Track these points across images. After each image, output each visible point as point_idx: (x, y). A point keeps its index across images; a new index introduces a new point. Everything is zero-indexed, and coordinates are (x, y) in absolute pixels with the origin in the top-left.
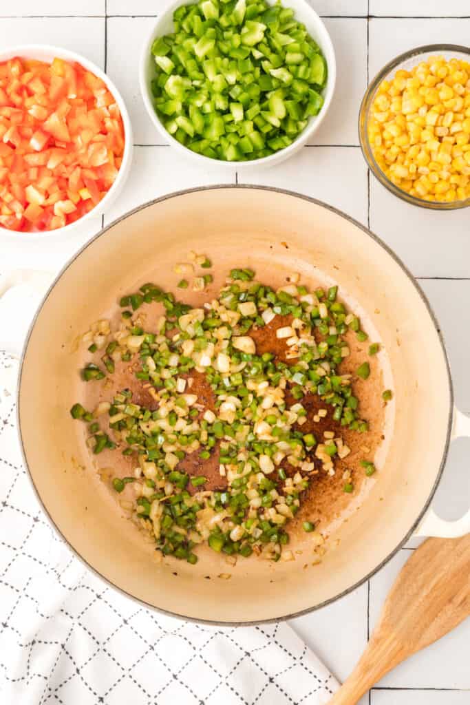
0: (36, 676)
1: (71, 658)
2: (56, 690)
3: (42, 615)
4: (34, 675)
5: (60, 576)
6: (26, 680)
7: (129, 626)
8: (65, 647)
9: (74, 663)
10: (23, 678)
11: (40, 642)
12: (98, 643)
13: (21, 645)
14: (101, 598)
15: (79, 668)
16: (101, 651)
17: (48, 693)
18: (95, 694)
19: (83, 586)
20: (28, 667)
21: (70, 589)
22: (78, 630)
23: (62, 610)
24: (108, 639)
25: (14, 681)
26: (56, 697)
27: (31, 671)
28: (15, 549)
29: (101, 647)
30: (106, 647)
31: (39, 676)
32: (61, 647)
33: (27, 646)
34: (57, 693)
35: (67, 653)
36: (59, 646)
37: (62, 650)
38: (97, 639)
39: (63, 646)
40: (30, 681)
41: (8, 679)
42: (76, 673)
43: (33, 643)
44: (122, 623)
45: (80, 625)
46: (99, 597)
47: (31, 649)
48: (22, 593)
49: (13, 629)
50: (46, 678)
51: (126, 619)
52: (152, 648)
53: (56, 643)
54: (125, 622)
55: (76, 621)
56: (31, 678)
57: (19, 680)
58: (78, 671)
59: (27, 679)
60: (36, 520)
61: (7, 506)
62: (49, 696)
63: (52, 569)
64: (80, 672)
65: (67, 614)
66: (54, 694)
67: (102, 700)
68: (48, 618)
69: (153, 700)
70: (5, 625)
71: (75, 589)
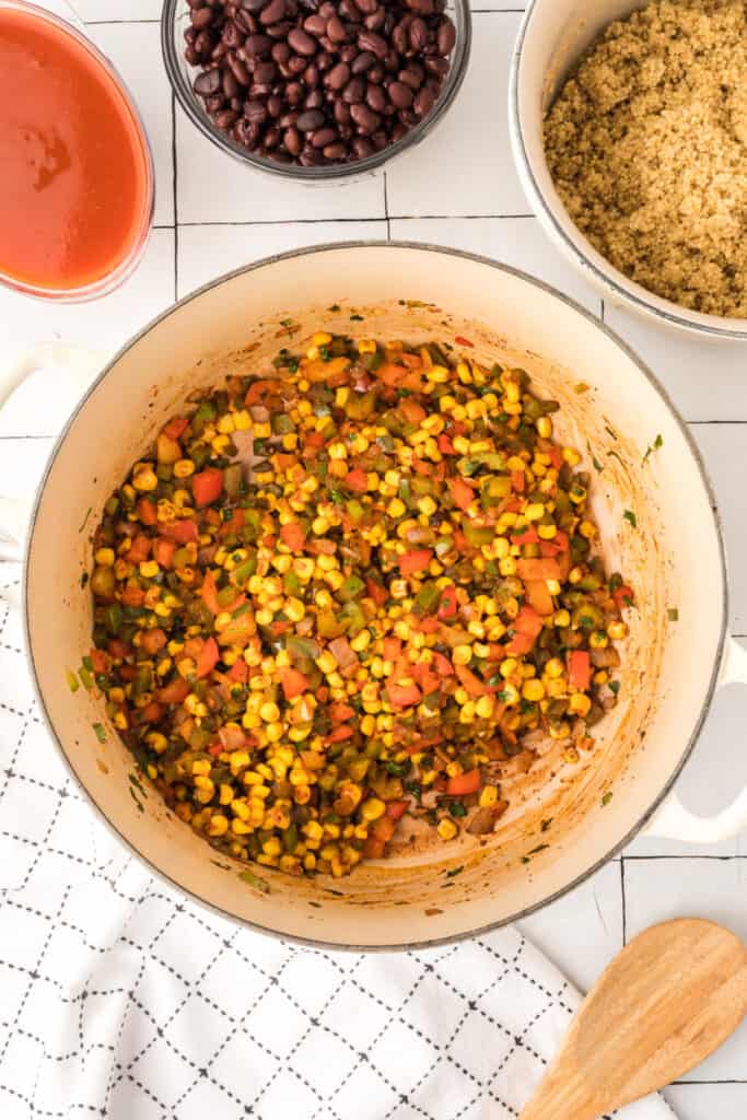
0: (96, 1047)
1: (147, 1013)
2: (130, 1067)
3: (93, 948)
4: (93, 1046)
5: (113, 884)
6: (79, 1057)
7: (232, 951)
8: (135, 996)
9: (153, 1021)
10: (75, 1054)
11: (95, 993)
12: (187, 984)
13: (65, 1001)
14: (183, 911)
15: (161, 1027)
16: (194, 995)
17: (118, 1073)
18: (192, 1064)
19: (153, 895)
20: (81, 1035)
21: (132, 899)
22: (152, 966)
23: (123, 939)
24: (203, 975)
25: (60, 1059)
26: (131, 1078)
27: (87, 1041)
28: (35, 844)
29: (193, 989)
30: (200, 988)
31: (101, 1046)
32: (127, 996)
33: (74, 1001)
34: (132, 1072)
35: (140, 1006)
36: (125, 995)
37: (131, 1002)
38: (184, 978)
39: (131, 994)
40: (86, 1056)
41: (49, 1057)
42: (157, 1036)
43: (84, 995)
44: (222, 946)
45: (154, 957)
46: (180, 909)
47: (82, 1007)
48: (55, 921)
49: (47, 979)
50: (112, 1048)
51: (227, 940)
52: (275, 981)
53: (121, 990)
54: (227, 944)
55: (146, 952)
56: (88, 1051)
57: (67, 1057)
58: (160, 1032)
59: (82, 1053)
60: (63, 794)
61: (14, 775)
62: (120, 1078)
63: (101, 868)
64: (164, 1033)
65: (131, 943)
66: (127, 1073)
67: (204, 1072)
68: (102, 951)
69: (284, 1064)
70: (34, 975)
71: (141, 901)
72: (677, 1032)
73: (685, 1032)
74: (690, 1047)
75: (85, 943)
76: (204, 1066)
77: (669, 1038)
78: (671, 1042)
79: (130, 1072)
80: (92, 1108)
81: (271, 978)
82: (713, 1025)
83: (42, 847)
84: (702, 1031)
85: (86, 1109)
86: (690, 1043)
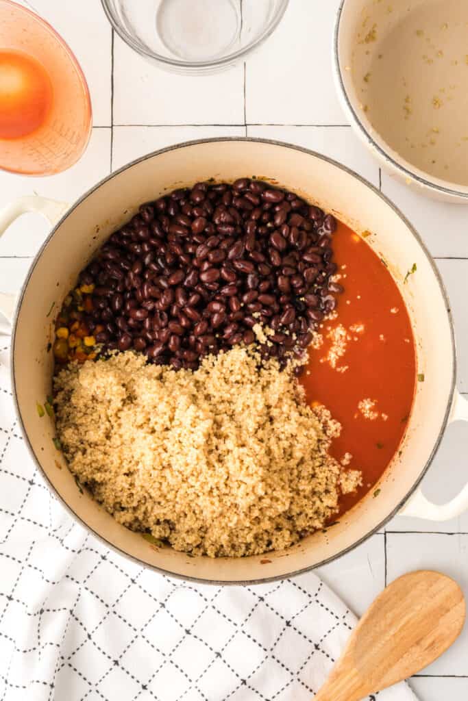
0: (48, 644)
1: (81, 624)
2: (69, 658)
3: (48, 581)
4: (46, 644)
5: (62, 541)
6: (37, 651)
7: (137, 586)
8: (74, 612)
9: (85, 629)
10: (34, 649)
11: (48, 610)
12: (107, 606)
13: (29, 614)
14: (106, 559)
15: (90, 633)
16: (111, 613)
17: (62, 661)
18: (109, 657)
19: (87, 549)
20: (39, 637)
21: (74, 551)
22: (85, 594)
23: (67, 576)
24: (118, 601)
25: (25, 652)
26: (70, 665)
27: (43, 641)
28: (13, 514)
29: (111, 609)
30: (115, 609)
32: (69, 613)
33: (35, 615)
35: (77, 619)
36: (68, 611)
37: (71, 616)
38: (105, 602)
39: (71, 612)
40: (42, 650)
41: (18, 650)
42: (88, 639)
43: (42, 612)
44: (130, 583)
45: (87, 589)
46: (104, 558)
47: (40, 619)
48: (24, 564)
49: (18, 601)
50: (58, 645)
51: (133, 578)
52: (163, 605)
53: (65, 609)
54: (133, 581)
55: (82, 585)
56: (43, 647)
57: (30, 650)
58: (89, 636)
59: (39, 648)
60: (31, 483)
62: (63, 665)
63: (55, 531)
64: (92, 637)
65: (72, 579)
66: (67, 662)
67: (116, 663)
68: (54, 583)
69: (168, 658)
70: (10, 598)
71: (79, 552)
72: (418, 643)
73: (422, 643)
74: (426, 652)
75: (43, 578)
76: (117, 658)
77: (412, 646)
78: (414, 649)
79: (70, 661)
80: (45, 683)
81: (161, 603)
82: (441, 639)
83: (17, 516)
84: (433, 643)
85: (41, 684)
86: (426, 649)
